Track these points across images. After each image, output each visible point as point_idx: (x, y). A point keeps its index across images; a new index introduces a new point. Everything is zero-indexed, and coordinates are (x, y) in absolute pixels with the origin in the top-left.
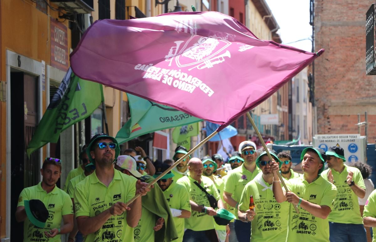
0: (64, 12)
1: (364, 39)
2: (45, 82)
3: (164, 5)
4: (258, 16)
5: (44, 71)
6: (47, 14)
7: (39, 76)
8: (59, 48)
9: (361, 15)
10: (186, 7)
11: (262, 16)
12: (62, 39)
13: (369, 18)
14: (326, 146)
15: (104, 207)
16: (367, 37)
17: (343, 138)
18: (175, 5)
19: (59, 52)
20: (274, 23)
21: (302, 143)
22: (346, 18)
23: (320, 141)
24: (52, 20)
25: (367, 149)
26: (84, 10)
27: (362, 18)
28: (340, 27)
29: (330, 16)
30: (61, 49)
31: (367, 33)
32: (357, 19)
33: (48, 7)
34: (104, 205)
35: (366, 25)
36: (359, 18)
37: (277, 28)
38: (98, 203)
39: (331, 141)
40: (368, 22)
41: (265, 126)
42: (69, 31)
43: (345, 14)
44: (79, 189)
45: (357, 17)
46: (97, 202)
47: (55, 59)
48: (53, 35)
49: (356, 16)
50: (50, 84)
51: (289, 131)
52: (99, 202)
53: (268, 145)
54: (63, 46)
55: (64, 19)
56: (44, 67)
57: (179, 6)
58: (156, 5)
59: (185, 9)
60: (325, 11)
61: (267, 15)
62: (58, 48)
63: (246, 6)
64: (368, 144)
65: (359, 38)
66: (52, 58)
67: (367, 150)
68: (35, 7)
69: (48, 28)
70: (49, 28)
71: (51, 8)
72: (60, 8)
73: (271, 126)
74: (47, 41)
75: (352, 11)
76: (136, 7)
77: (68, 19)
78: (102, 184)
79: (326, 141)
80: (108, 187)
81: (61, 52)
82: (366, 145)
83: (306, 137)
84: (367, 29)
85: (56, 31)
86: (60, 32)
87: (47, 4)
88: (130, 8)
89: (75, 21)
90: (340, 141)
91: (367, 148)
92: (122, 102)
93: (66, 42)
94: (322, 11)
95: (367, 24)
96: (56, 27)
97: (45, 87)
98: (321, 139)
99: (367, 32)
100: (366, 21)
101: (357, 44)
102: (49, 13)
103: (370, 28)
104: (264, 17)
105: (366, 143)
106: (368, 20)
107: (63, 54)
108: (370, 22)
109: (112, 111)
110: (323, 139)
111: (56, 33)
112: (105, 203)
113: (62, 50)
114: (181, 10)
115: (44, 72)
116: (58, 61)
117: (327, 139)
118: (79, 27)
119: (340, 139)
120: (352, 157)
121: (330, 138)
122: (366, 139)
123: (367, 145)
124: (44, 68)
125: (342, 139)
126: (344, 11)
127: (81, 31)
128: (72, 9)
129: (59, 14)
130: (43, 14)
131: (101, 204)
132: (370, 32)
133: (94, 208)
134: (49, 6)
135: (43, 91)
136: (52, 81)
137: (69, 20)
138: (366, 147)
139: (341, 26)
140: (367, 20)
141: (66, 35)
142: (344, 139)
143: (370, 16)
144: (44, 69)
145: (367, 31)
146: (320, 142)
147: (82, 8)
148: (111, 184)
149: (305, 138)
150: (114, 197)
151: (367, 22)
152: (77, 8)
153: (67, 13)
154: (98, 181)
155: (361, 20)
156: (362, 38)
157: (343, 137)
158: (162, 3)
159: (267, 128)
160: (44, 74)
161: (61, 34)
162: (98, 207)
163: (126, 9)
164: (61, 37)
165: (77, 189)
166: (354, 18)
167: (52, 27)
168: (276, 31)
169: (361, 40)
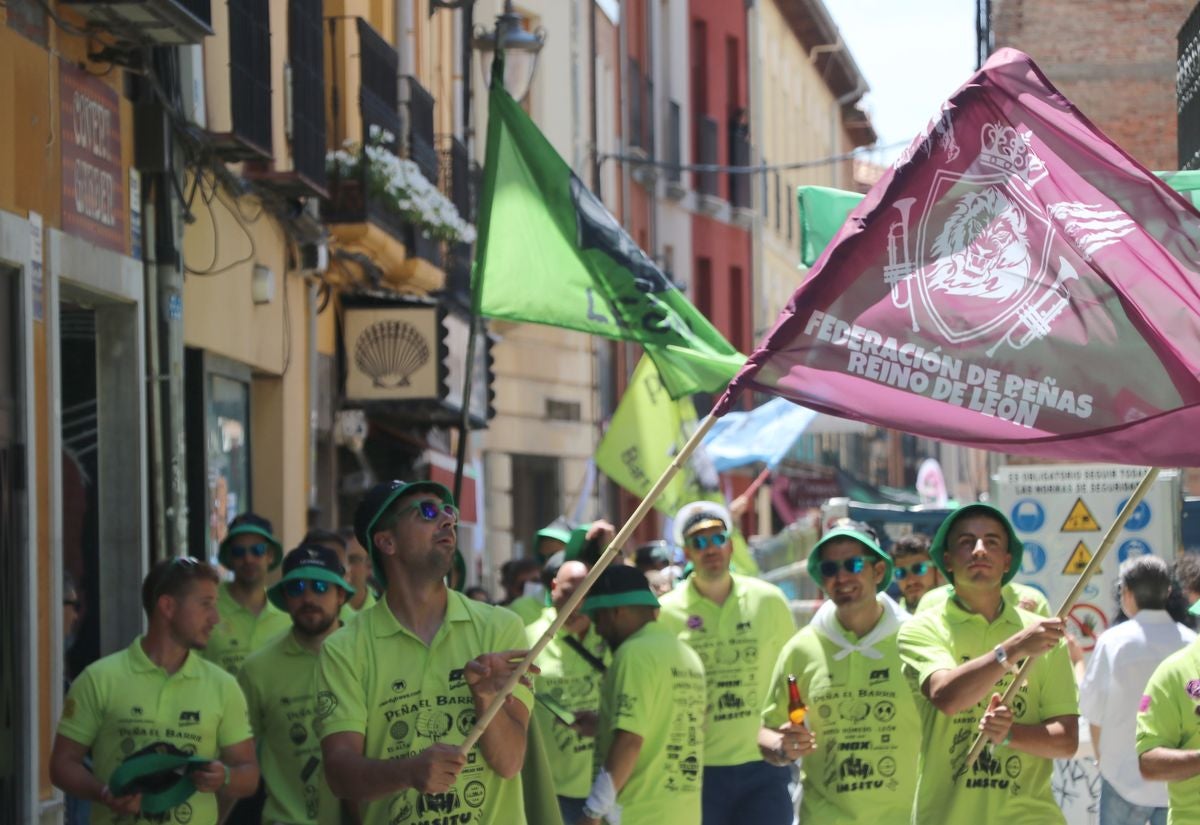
0: (108, 39)
1: (1170, 124)
2: (42, 290)
3: (459, 13)
4: (791, 46)
5: (40, 249)
6: (47, 48)
7: (22, 267)
8: (90, 167)
9: (1159, 42)
10: (537, 17)
11: (807, 48)
12: (102, 135)
13: (1187, 50)
14: (1040, 508)
15: (421, 709)
16: (1183, 119)
17: (1099, 477)
18: (499, 10)
19: (91, 183)
20: (848, 72)
21: (950, 498)
22: (1104, 50)
23: (1017, 488)
24: (64, 67)
25: (1186, 515)
26: (180, 32)
27: (1159, 50)
28: (1082, 84)
29: (1048, 45)
30: (96, 170)
31: (1182, 104)
32: (1143, 54)
33: (52, 22)
34: (421, 704)
35: (1178, 77)
36: (1150, 50)
37: (858, 90)
38: (401, 698)
39: (1058, 489)
40: (1186, 64)
41: (820, 437)
42: (126, 108)
43: (1100, 39)
44: (335, 651)
45: (1142, 49)
46: (399, 695)
47: (75, 207)
48: (68, 122)
49: (1139, 42)
50: (62, 295)
51: (905, 454)
52: (405, 693)
53: (834, 508)
54: (105, 160)
55: (105, 66)
56: (37, 235)
57: (515, 15)
58: (431, 12)
59: (533, 26)
60: (1028, 29)
61: (823, 42)
62: (87, 167)
63: (751, 12)
64: (1189, 499)
65: (1152, 124)
66: (68, 204)
67: (1182, 518)
68: (4, 23)
69: (51, 97)
70: (53, 95)
71: (62, 26)
72: (92, 26)
73: (843, 440)
74: (49, 142)
75: (1125, 26)
76: (360, 22)
77: (122, 64)
78: (409, 637)
79: (1038, 489)
80: (429, 644)
81: (97, 181)
82: (1180, 504)
83: (966, 474)
84: (1180, 92)
85: (78, 107)
86: (92, 108)
87: (47, 11)
88: (338, 23)
89: (146, 72)
90: (1088, 488)
91: (1183, 512)
92: (315, 357)
93: (115, 147)
94: (1020, 26)
95: (1181, 69)
96: (80, 94)
97: (41, 308)
98: (1021, 482)
99: (1180, 99)
100: (1179, 63)
101: (1146, 143)
102: (52, 43)
103: (1191, 84)
104: (815, 51)
105: (1181, 495)
106: (1183, 56)
107: (105, 187)
108: (1192, 65)
109: (282, 390)
110: (1028, 483)
111: (78, 115)
112: (424, 697)
113: (103, 174)
114: (521, 27)
115: (37, 253)
116: (89, 213)
117: (1041, 483)
118: (161, 94)
119: (1089, 483)
120: (1131, 546)
121: (1052, 476)
122: (1178, 479)
123: (1185, 503)
124: (40, 239)
125: (1096, 481)
126: (1099, 26)
127: (168, 106)
128: (134, 28)
129: (90, 46)
130: (32, 48)
131: (410, 702)
132: (1191, 101)
133: (386, 714)
134: (54, 18)
135: (36, 322)
136: (66, 287)
137: (127, 69)
138: (1181, 507)
139: (1088, 79)
140: (1179, 57)
141: (115, 121)
142: (1101, 481)
143: (1191, 45)
144: (38, 244)
145: (1180, 96)
146: (1018, 492)
147: (171, 25)
148: (439, 636)
149: (962, 478)
150: (452, 678)
151: (1182, 65)
152: (155, 26)
153: (118, 43)
154: (399, 626)
155: (1158, 56)
156: (1161, 123)
157: (1099, 475)
158: (452, 6)
159: (825, 445)
160: (39, 259)
161: (97, 117)
162: (400, 712)
163: (326, 25)
164: (98, 130)
165: (328, 649)
166: (1135, 51)
167: (66, 95)
168: (857, 99)
169: (1159, 131)
